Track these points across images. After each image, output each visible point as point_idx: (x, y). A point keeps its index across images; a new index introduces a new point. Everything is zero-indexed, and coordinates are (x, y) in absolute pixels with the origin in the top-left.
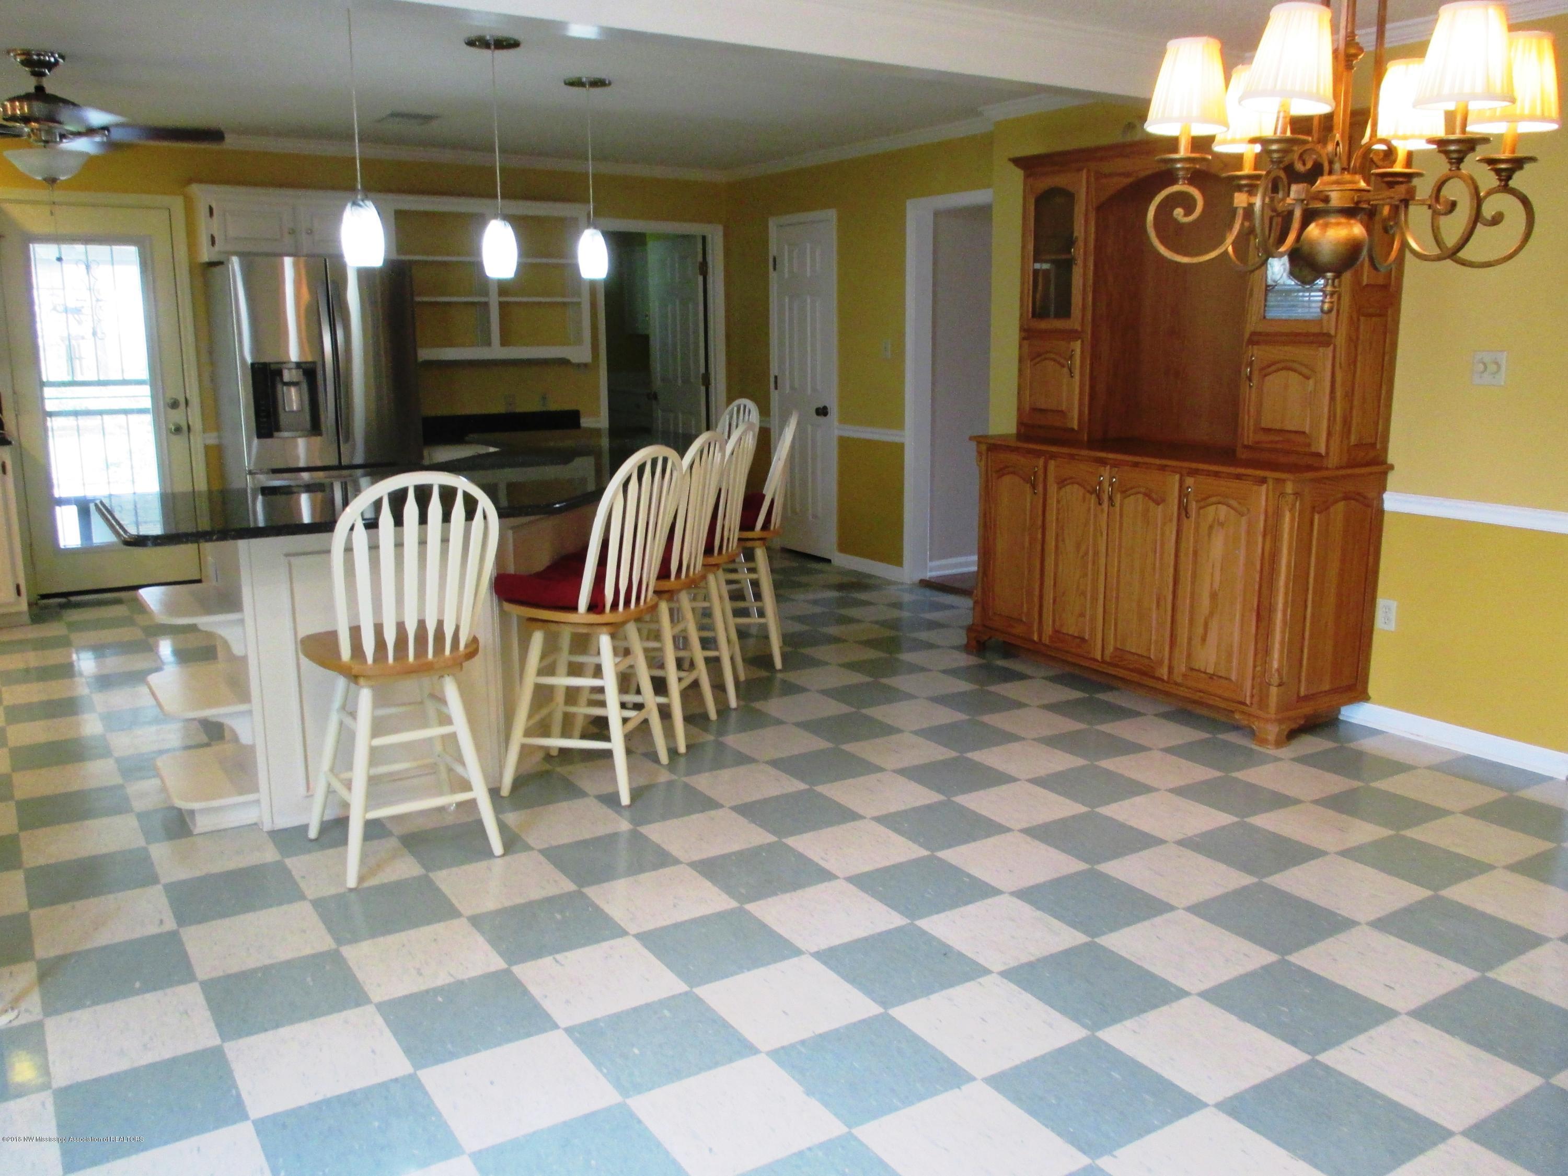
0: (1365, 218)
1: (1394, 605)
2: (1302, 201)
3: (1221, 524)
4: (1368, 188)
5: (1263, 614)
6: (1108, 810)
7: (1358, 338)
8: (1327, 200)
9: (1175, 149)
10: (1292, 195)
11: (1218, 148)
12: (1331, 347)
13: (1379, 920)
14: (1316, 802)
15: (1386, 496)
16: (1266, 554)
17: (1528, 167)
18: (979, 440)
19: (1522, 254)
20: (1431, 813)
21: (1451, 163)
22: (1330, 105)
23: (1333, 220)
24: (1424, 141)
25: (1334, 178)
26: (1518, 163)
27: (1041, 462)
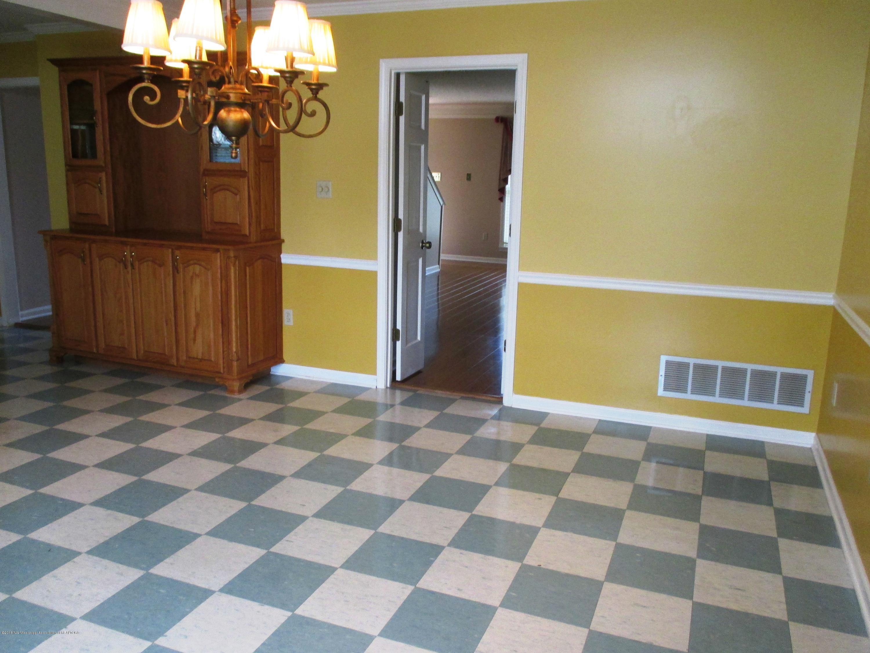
0: (250, 109)
1: (291, 312)
2: (214, 97)
3: (198, 276)
4: (249, 93)
5: (225, 323)
6: (145, 444)
7: (260, 173)
8: (228, 97)
9: (142, 62)
10: (209, 93)
11: (168, 64)
12: (247, 178)
13: (296, 473)
14: (262, 419)
15: (282, 256)
16: (223, 290)
17: (325, 88)
18: (44, 233)
19: (326, 132)
20: (316, 414)
21: (287, 83)
22: (225, 47)
23: (233, 109)
24: (273, 70)
25: (230, 86)
26: (320, 86)
27: (87, 245)
